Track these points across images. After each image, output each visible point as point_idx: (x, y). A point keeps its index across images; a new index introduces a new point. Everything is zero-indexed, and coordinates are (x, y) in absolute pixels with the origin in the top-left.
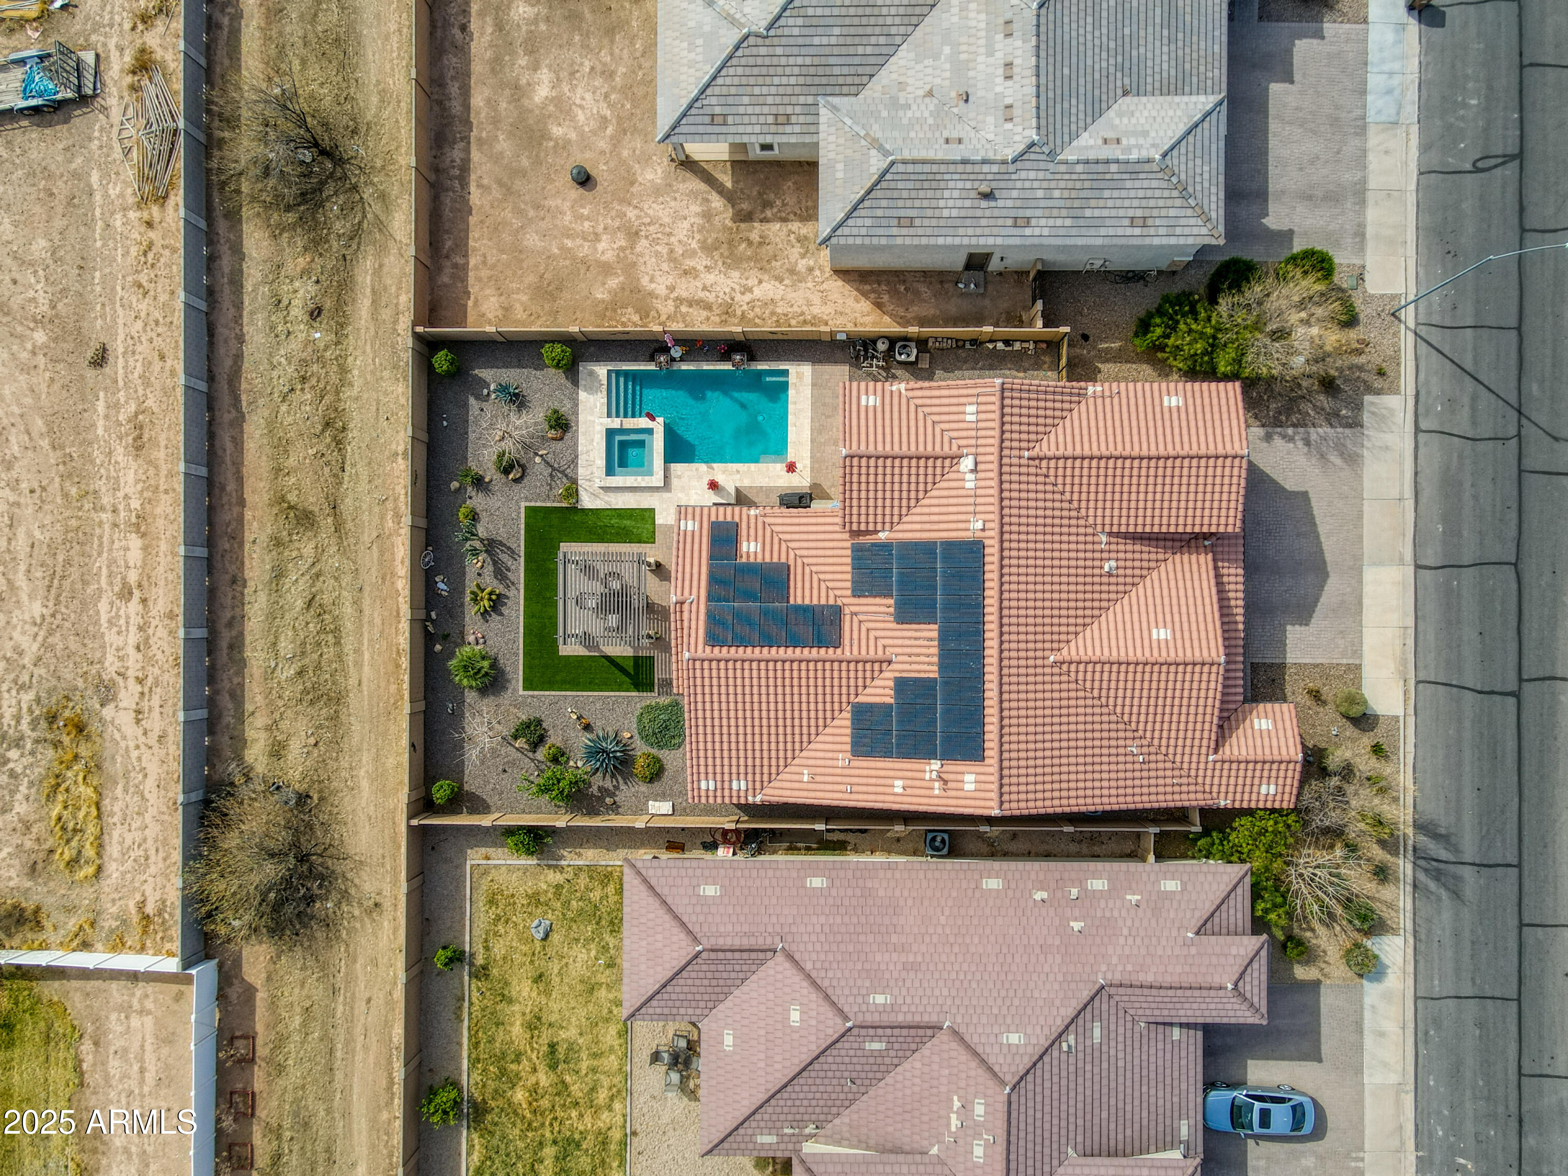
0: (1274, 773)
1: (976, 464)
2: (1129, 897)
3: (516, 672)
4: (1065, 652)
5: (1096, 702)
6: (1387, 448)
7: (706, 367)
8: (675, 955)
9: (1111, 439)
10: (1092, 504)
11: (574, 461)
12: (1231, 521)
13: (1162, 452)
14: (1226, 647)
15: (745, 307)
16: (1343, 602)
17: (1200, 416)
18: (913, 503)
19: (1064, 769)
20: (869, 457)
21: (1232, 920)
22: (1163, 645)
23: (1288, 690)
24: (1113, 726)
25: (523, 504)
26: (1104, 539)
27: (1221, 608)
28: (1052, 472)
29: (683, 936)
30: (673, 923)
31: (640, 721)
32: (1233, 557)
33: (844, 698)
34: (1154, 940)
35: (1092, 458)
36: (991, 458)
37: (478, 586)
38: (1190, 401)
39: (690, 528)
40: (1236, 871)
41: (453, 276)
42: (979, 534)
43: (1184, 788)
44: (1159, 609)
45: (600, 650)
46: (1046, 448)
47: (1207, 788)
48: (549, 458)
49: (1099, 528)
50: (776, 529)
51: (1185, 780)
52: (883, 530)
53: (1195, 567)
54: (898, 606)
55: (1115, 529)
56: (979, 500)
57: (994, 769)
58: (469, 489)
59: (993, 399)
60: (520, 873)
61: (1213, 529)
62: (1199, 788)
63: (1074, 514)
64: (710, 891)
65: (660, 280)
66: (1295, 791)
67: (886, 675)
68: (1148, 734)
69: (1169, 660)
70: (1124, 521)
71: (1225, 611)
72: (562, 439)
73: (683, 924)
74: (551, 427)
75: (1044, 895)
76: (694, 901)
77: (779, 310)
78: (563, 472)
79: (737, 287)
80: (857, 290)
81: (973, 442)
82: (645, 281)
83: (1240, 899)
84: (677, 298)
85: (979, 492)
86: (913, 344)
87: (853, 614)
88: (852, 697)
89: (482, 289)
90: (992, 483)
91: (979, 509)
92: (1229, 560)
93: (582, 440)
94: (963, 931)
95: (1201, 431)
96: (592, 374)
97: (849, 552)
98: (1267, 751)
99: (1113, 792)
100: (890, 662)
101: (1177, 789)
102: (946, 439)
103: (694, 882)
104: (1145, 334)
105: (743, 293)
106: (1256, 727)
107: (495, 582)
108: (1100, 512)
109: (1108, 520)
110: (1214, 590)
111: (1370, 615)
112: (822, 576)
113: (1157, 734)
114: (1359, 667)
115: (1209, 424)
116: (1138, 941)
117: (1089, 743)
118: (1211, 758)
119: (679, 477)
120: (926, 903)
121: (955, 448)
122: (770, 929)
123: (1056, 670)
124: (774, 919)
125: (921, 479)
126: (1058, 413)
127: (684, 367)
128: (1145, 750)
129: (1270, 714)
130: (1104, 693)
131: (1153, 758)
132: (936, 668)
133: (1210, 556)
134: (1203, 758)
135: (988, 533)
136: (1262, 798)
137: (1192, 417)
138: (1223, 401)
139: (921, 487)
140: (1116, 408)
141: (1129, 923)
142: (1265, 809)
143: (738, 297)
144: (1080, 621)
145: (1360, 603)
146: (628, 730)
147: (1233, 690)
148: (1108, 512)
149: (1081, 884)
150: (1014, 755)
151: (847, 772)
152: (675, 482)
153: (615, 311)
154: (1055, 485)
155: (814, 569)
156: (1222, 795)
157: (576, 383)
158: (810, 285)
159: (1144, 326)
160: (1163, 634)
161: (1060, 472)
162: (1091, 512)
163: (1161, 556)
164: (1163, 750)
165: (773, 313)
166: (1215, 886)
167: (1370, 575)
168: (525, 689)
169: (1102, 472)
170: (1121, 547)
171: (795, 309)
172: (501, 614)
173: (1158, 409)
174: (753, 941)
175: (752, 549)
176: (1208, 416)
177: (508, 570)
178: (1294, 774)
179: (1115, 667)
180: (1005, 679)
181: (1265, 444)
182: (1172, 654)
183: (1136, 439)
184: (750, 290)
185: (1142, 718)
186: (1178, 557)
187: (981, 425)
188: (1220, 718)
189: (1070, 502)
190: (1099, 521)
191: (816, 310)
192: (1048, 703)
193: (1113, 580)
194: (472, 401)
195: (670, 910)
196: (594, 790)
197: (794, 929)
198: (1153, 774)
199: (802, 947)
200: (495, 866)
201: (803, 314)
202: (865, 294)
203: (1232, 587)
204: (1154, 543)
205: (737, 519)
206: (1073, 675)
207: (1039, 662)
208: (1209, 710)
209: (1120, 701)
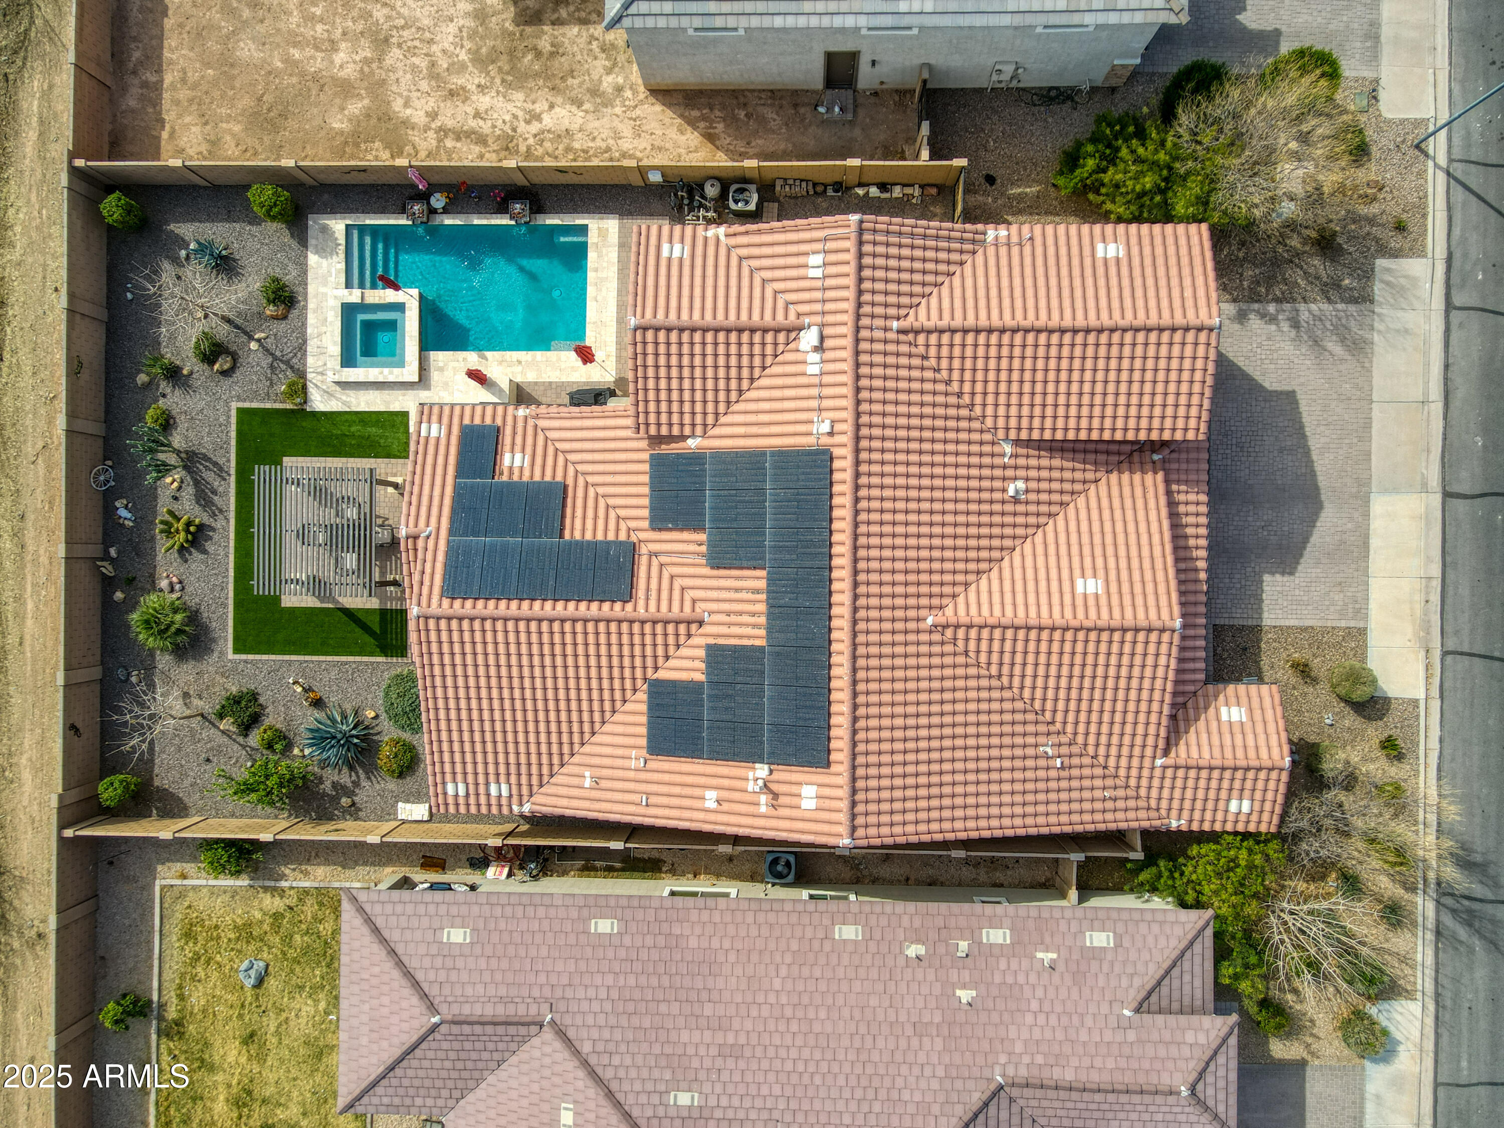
0: (1249, 784)
1: (822, 338)
2: (1040, 955)
3: (224, 629)
4: (949, 611)
5: (995, 683)
6: (1406, 331)
7: (477, 221)
8: (405, 1026)
9: (1019, 303)
10: (990, 399)
11: (302, 348)
12: (1193, 423)
13: (1093, 322)
14: (1182, 604)
15: (531, 141)
16: (1342, 542)
17: (1149, 271)
18: (734, 396)
19: (947, 778)
20: (669, 330)
21: (1187, 989)
22: (1091, 602)
23: (1265, 663)
24: (1019, 717)
25: (234, 405)
26: (1008, 449)
27: (1176, 549)
28: (933, 351)
29: (415, 1000)
30: (404, 982)
31: (387, 694)
32: (1193, 477)
33: (639, 673)
34: (1075, 1019)
35: (990, 331)
36: (843, 330)
37: (171, 513)
38: (1135, 250)
39: (434, 433)
40: (1194, 919)
41: (142, 98)
42: (825, 440)
43: (1120, 804)
44: (1087, 550)
45: (334, 601)
46: (922, 317)
47: (1153, 803)
48: (270, 343)
49: (1001, 434)
50: (552, 435)
51: (1121, 793)
52: (693, 435)
53: (1139, 491)
54: (711, 544)
55: (1024, 435)
56: (826, 391)
57: (844, 780)
58: (163, 384)
59: (847, 244)
60: (227, 897)
61: (1166, 436)
62: (1142, 803)
63: (964, 412)
64: (457, 936)
65: (416, 103)
66: (1278, 810)
67: (695, 641)
68: (1069, 728)
69: (1100, 624)
70: (1036, 423)
71: (1182, 554)
72: (285, 317)
73: (416, 984)
74: (269, 301)
75: (920, 949)
76: (434, 950)
77: (576, 145)
78: (287, 363)
79: (520, 114)
80: (681, 116)
81: (818, 307)
82: (397, 105)
83: (1198, 960)
84: (440, 129)
85: (827, 379)
86: (753, 187)
87: (652, 554)
88: (650, 671)
89: (180, 116)
90: (844, 366)
91: (826, 403)
92: (1186, 482)
93: (311, 319)
94: (805, 1000)
95: (1151, 293)
96: (325, 229)
97: (646, 467)
98: (1240, 753)
99: (1018, 810)
100: (701, 623)
101: (1109, 805)
102: (780, 304)
103: (436, 925)
104: (1072, 171)
105: (528, 122)
106: (1224, 717)
107: (197, 509)
108: (1002, 411)
109: (1013, 423)
110: (1166, 524)
111: (1378, 561)
112: (611, 501)
113: (1081, 728)
114: (1363, 632)
115: (1163, 282)
116: (1053, 1020)
117: (983, 741)
118: (1159, 762)
119: (441, 369)
120: (755, 957)
121: (792, 316)
122: (536, 993)
123: (936, 637)
124: (542, 978)
125: (745, 361)
126: (942, 267)
127: (448, 221)
128: (1064, 750)
129: (1244, 700)
130: (1006, 670)
131: (1076, 761)
132: (763, 632)
133: (1160, 476)
134: (1147, 763)
135: (838, 439)
136: (1231, 818)
137: (1137, 272)
138: (1184, 251)
139: (745, 373)
140: (1028, 261)
141: (1040, 993)
142: (1236, 833)
143: (522, 127)
144: (972, 566)
145: (1366, 545)
146: (372, 707)
147: (1191, 666)
148: (1013, 411)
149: (973, 936)
150: (873, 759)
151: (643, 776)
152: (435, 376)
153: (357, 145)
154: (937, 370)
155: (601, 490)
156: (1174, 813)
157: (303, 242)
158: (618, 110)
159: (1071, 160)
160: (1091, 586)
161: (945, 351)
162: (990, 410)
163: (1090, 476)
164: (1091, 750)
165: (568, 149)
166: (1162, 942)
167: (1379, 505)
168: (237, 651)
169: (1005, 351)
170: (1033, 462)
171: (599, 143)
172: (205, 552)
173: (1088, 262)
174: (511, 1010)
175: (517, 463)
176: (1161, 271)
177: (214, 492)
178: (1278, 785)
179: (1021, 634)
180: (861, 650)
181: (1237, 326)
182: (1105, 615)
183: (1055, 303)
184: (538, 117)
185: (1061, 705)
186: (1114, 477)
187: (830, 282)
188: (1173, 705)
189: (959, 395)
190: (1001, 422)
191: (626, 145)
192: (924, 685)
193: (1021, 508)
194: (166, 265)
195: (400, 964)
196: (327, 786)
197: (569, 993)
198: (1075, 784)
199: (579, 1021)
200: (194, 888)
201: (608, 150)
202: (692, 123)
203: (1191, 520)
204: (1080, 456)
205: (499, 422)
206: (961, 643)
207: (912, 625)
208: (1157, 695)
209: (1028, 682)
